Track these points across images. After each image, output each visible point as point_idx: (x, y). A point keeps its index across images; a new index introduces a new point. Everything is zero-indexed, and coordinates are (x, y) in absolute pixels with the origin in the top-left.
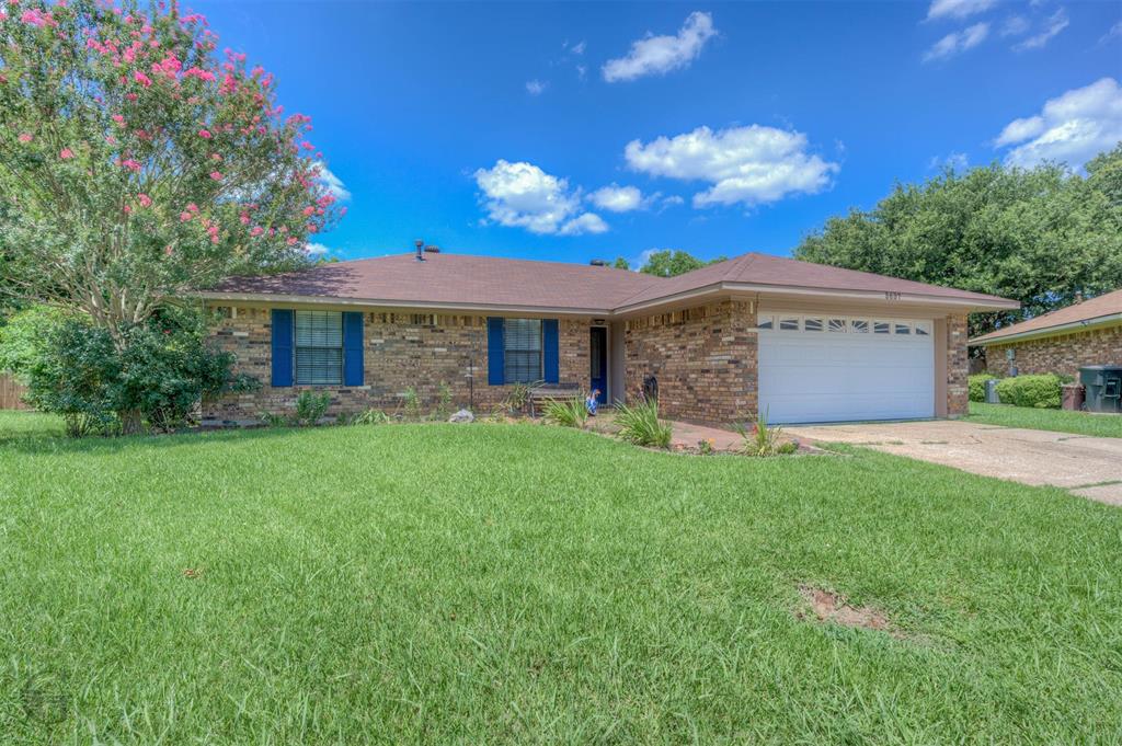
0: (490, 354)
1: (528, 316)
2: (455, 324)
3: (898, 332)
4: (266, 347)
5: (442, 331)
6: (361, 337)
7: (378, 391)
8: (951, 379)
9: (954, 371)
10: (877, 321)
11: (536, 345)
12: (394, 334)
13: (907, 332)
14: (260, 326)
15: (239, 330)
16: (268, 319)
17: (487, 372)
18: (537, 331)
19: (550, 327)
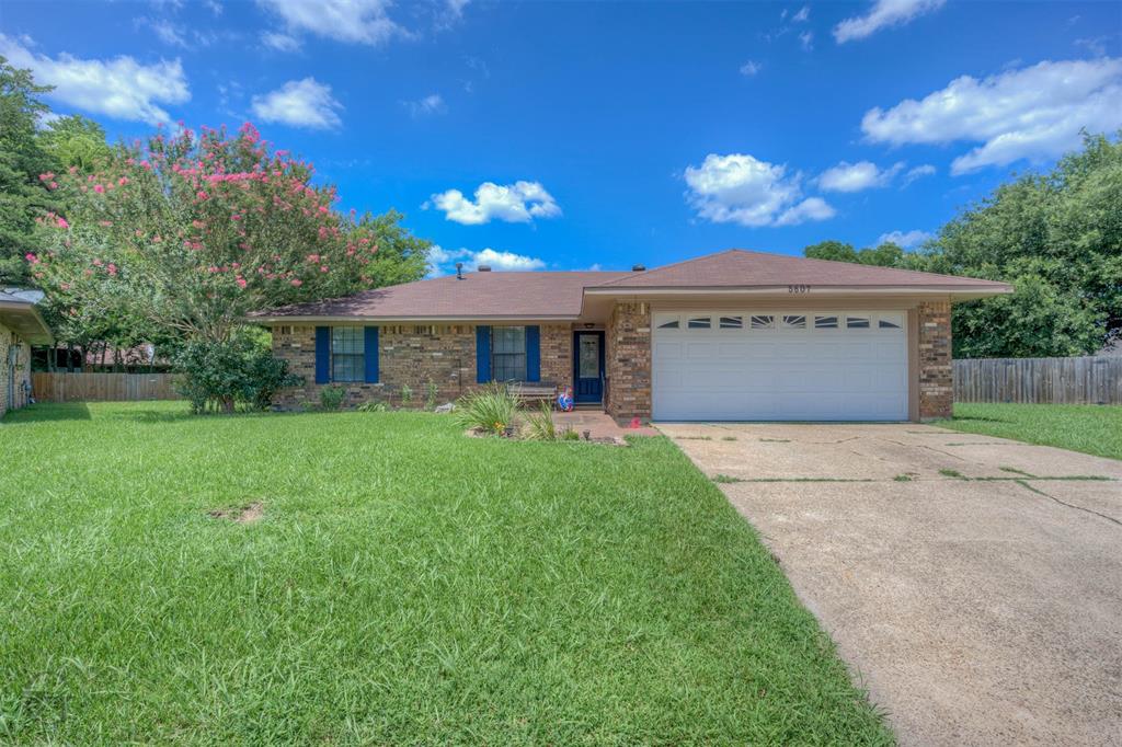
0: (478, 357)
1: (517, 324)
2: (450, 333)
3: (849, 326)
4: (312, 354)
5: (438, 339)
6: (377, 346)
7: (389, 387)
8: (925, 377)
9: (928, 368)
10: (818, 315)
11: (521, 347)
12: (401, 342)
13: (865, 325)
14: (308, 339)
15: (295, 342)
16: (313, 333)
17: (476, 372)
18: (522, 336)
19: (533, 332)
